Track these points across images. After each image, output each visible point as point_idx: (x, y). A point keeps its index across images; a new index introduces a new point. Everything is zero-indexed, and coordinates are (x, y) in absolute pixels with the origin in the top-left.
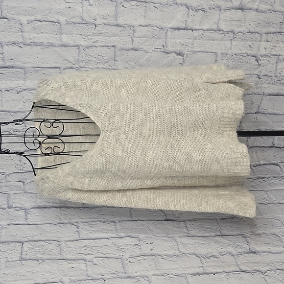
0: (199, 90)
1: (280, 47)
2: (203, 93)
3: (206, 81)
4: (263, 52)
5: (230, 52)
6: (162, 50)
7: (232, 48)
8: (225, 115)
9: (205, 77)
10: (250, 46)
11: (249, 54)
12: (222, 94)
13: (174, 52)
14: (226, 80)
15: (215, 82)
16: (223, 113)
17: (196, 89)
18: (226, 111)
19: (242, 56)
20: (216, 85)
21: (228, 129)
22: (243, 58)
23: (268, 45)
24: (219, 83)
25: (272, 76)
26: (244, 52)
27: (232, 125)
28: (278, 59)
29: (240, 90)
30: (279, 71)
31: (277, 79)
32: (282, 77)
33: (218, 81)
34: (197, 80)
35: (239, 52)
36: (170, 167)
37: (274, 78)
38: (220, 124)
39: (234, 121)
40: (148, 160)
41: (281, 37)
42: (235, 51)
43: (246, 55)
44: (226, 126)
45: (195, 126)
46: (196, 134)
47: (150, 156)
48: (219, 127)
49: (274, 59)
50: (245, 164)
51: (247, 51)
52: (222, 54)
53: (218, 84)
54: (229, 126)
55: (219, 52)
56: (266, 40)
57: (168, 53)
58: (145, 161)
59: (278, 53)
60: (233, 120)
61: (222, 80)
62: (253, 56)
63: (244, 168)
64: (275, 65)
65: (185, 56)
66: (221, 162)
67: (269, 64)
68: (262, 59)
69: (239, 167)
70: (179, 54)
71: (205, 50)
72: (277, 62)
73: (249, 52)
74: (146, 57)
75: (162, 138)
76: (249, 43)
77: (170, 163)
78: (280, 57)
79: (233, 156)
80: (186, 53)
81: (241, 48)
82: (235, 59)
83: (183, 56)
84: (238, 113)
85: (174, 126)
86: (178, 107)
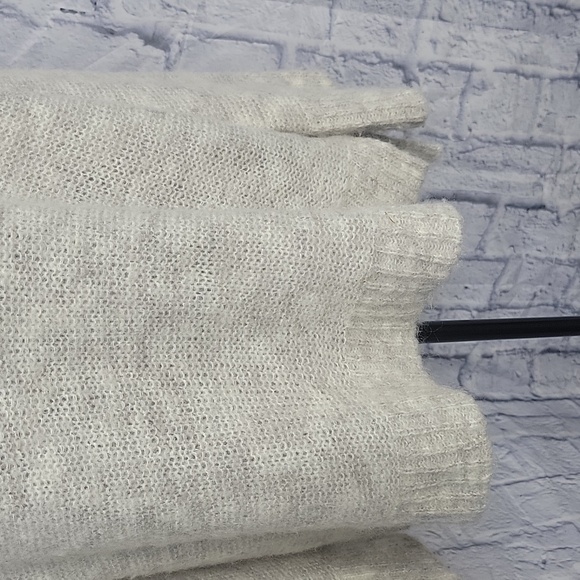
0: (259, 158)
1: (474, 41)
2: (276, 174)
3: (280, 123)
4: (426, 53)
5: (325, 46)
6: (90, 20)
7: (334, 31)
8: (387, 266)
9: (275, 109)
10: (388, 30)
11: (385, 57)
12: (349, 177)
13: (135, 31)
14: (358, 122)
15: (316, 128)
16: (377, 256)
17: (244, 154)
18: (392, 247)
19: (365, 61)
20: (322, 143)
21: (386, 326)
22: (367, 69)
23: (443, 31)
24: (330, 134)
25: (446, 137)
26: (369, 47)
27: (406, 307)
28: (468, 81)
29: (411, 165)
30: (468, 121)
31: (459, 147)
32: (475, 141)
33: (327, 125)
34: (243, 120)
35: (355, 47)
36: (147, 519)
37: (452, 143)
38: (359, 304)
39: (418, 292)
40: (35, 492)
41: (480, 9)
42: (343, 43)
43: (375, 60)
44: (381, 313)
45: (258, 318)
46: (259, 350)
47: (45, 473)
48: (354, 319)
49: (456, 82)
50: (472, 478)
51: (378, 47)
52: (301, 50)
53: (328, 139)
54: (392, 312)
55: (292, 41)
56: (436, 14)
57: (112, 33)
58: (20, 496)
59: (468, 62)
60: (414, 286)
61: (343, 123)
62: (398, 66)
63: (467, 496)
64: (457, 101)
65: (175, 48)
66: (374, 478)
67: (442, 95)
68: (421, 76)
69: (445, 495)
70: (154, 40)
71: (245, 31)
72: (463, 93)
73: (387, 51)
74: (31, 43)
75: (105, 379)
76: (386, 19)
77: (148, 500)
78: (474, 74)
79: (427, 449)
80: (179, 36)
81: (362, 34)
82: (342, 70)
83: (166, 48)
84: (437, 256)
85: (163, 317)
86: (180, 229)
